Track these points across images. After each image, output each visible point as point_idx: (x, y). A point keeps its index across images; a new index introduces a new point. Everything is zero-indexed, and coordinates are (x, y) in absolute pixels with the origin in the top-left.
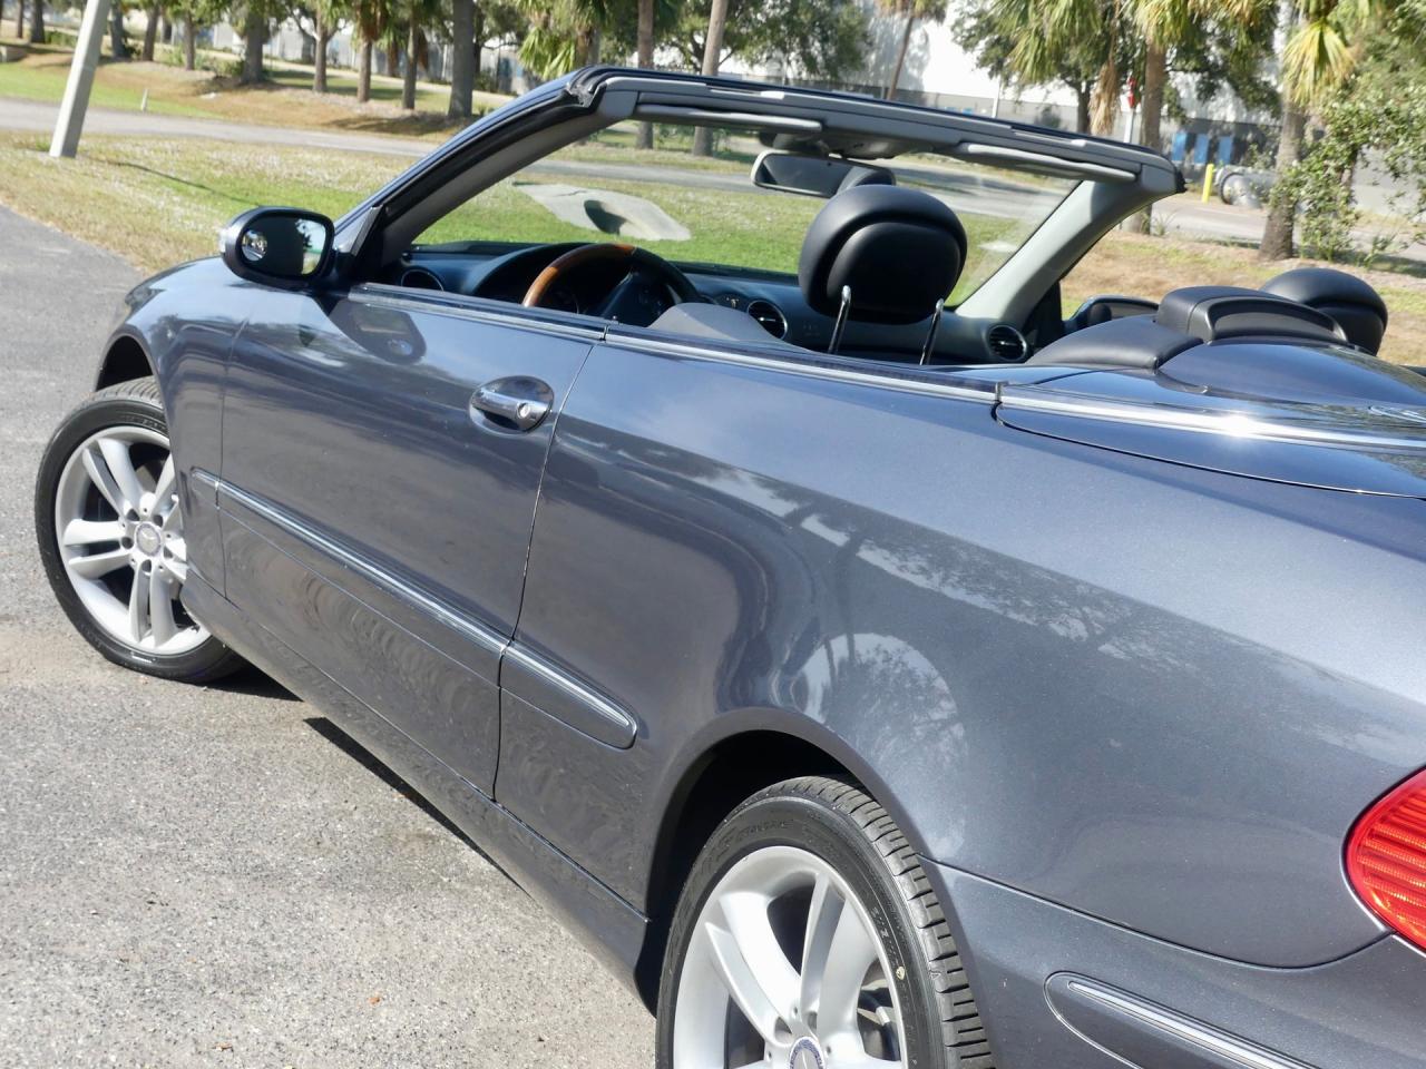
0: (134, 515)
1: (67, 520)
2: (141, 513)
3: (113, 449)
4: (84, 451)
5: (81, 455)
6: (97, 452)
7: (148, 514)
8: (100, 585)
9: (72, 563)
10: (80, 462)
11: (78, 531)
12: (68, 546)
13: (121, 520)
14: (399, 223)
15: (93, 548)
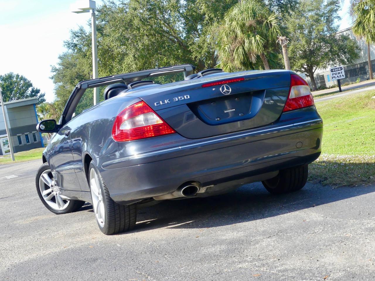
0: (52, 186)
1: (42, 191)
2: (53, 185)
3: (45, 175)
4: (41, 177)
5: (41, 178)
6: (43, 177)
7: (54, 185)
8: (51, 201)
9: (45, 199)
10: (41, 179)
11: (44, 193)
12: (44, 196)
13: (50, 188)
14: (66, 117)
15: (48, 194)
